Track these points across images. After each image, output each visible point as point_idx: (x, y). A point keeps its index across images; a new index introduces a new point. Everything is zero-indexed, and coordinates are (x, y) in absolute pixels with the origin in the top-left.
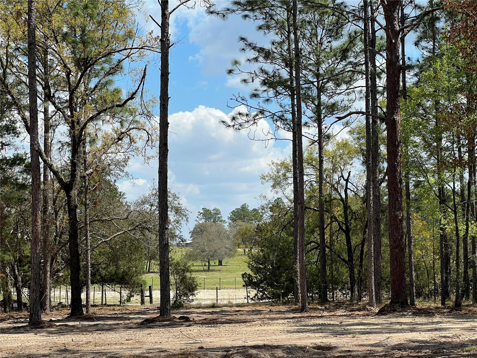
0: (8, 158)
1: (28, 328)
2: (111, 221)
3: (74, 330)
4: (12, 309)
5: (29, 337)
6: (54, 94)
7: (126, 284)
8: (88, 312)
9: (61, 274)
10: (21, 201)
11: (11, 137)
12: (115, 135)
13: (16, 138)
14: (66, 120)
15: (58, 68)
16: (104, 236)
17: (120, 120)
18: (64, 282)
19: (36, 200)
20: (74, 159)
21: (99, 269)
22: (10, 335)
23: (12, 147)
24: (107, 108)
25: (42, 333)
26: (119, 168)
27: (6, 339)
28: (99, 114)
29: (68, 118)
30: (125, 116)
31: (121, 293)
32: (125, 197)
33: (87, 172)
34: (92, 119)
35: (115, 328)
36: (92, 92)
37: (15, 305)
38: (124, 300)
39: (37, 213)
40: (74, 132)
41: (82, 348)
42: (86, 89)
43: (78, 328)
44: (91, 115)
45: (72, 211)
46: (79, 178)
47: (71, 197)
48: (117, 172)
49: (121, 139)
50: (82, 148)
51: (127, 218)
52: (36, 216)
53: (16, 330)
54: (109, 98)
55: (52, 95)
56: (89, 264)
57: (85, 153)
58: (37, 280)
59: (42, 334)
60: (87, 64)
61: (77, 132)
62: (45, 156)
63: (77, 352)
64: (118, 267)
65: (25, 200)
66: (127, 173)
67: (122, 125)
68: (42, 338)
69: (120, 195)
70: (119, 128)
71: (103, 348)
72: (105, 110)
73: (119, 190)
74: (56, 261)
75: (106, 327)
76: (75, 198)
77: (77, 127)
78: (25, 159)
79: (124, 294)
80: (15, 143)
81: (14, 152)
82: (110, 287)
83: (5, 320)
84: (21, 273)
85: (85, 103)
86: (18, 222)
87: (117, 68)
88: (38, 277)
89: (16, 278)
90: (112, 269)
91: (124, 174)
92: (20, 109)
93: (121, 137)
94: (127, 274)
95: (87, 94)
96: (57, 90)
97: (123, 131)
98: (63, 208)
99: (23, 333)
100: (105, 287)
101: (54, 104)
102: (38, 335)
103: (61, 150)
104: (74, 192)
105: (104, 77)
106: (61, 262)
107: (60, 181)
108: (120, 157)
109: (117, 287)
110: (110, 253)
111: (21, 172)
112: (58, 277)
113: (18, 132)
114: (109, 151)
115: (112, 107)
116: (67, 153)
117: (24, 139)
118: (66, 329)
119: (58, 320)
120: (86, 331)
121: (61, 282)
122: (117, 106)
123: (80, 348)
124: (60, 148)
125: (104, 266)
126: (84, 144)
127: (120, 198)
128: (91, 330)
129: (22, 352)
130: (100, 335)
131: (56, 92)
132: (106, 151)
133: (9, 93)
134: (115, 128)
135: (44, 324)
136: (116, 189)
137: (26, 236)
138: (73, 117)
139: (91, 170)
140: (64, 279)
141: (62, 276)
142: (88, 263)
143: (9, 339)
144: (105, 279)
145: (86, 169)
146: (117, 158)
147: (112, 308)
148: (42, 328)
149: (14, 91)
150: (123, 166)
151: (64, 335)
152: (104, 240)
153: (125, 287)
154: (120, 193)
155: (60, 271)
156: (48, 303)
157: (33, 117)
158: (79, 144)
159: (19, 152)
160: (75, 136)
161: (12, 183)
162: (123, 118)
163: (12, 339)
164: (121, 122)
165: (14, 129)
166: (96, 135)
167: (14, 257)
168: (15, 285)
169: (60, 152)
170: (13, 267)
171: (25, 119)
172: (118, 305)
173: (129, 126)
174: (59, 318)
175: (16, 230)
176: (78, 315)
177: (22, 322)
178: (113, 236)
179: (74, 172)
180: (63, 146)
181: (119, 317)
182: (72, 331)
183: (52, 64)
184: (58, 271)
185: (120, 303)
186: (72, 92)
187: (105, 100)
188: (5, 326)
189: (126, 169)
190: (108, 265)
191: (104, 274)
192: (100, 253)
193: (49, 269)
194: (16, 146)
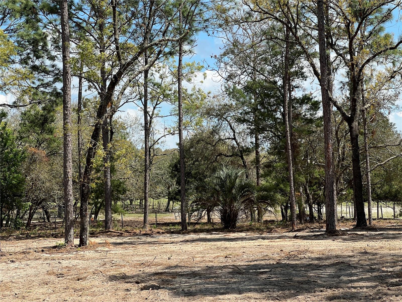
0: (298, 98)
1: (326, 236)
2: (385, 147)
3: (364, 238)
4: (306, 221)
5: (329, 243)
6: (335, 43)
7: (398, 201)
8: (370, 224)
9: (344, 193)
10: (310, 132)
11: (300, 81)
12: (388, 74)
13: (304, 81)
14: (346, 63)
15: (338, 20)
16: (379, 160)
17: (392, 61)
18: (346, 199)
19: (328, 131)
20: (354, 96)
21: (375, 188)
22: (313, 241)
23: (300, 89)
24: (381, 51)
25: (338, 239)
26: (391, 102)
27: (311, 244)
28: (374, 57)
29: (348, 62)
30: (397, 56)
31: (394, 209)
32: (395, 126)
33: (366, 107)
34: (368, 61)
35: (399, 237)
36: (367, 38)
37: (308, 218)
38: (397, 215)
39: (329, 141)
40: (354, 73)
41: (379, 252)
42: (363, 36)
43: (367, 237)
44: (368, 58)
45: (354, 140)
46: (359, 112)
47: (353, 128)
48: (389, 105)
49: (394, 77)
50: (360, 87)
51: (399, 145)
52: (328, 144)
53: (317, 237)
54: (383, 43)
55: (334, 43)
56: (370, 184)
57: (363, 90)
58: (331, 197)
59: (338, 241)
60: (364, 14)
61: (356, 74)
62: (330, 94)
63: (376, 254)
64: (391, 187)
65: (313, 132)
66: (397, 106)
67: (394, 65)
68: (340, 244)
69: (391, 125)
70: (391, 68)
71: (397, 251)
72: (380, 53)
73: (390, 121)
74: (340, 182)
75: (391, 236)
76: (356, 129)
77: (356, 69)
78: (312, 98)
79: (397, 210)
80: (303, 86)
81: (302, 93)
82: (385, 204)
83: (303, 230)
84: (312, 192)
85: (362, 48)
86: (308, 150)
87: (388, 16)
88: (331, 194)
89: (308, 196)
90: (386, 188)
91: (395, 107)
92: (309, 57)
93: (394, 75)
94: (399, 192)
95: (363, 40)
96: (338, 39)
97: (395, 70)
98: (344, 137)
99: (322, 239)
100: (380, 204)
101: (336, 50)
102: (335, 241)
103: (342, 89)
104: (355, 124)
105: (378, 24)
106: (344, 183)
107: (343, 115)
108: (391, 92)
109: (391, 204)
110: (384, 175)
111: (309, 109)
112: (342, 195)
113: (306, 76)
114: (383, 88)
115: (386, 50)
116: (347, 91)
117: (313, 82)
118: (357, 237)
119: (346, 230)
120: (374, 239)
121: (343, 200)
122: (391, 49)
123: (377, 252)
124: (341, 87)
125: (379, 186)
126: (362, 83)
127: (391, 128)
128: (378, 238)
129: (330, 254)
130: (388, 242)
131: (336, 40)
132: (381, 88)
133: (300, 44)
134: (388, 68)
135: (339, 232)
136: (388, 120)
137: (314, 162)
138: (353, 61)
139: (369, 105)
140: (346, 197)
141: (345, 194)
142: (368, 183)
143: (313, 244)
144: (380, 197)
145: (364, 104)
146: (389, 94)
147: (388, 221)
148: (337, 235)
149: (303, 42)
150: (395, 100)
151: (357, 241)
152: (379, 164)
153: (397, 204)
154: (391, 123)
155: (343, 190)
156: (336, 216)
157: (323, 63)
158: (358, 83)
159: (307, 93)
160: (354, 77)
161: (302, 119)
162: (395, 59)
163: (316, 244)
164: (393, 63)
165: (302, 74)
166: (372, 74)
167: (306, 179)
168: (307, 202)
169: (342, 90)
170: (305, 187)
171: (313, 64)
172: (392, 219)
173: (400, 66)
174: (347, 229)
175: (306, 156)
176: (363, 226)
177: (318, 232)
178: (387, 160)
179: (355, 107)
180: (344, 85)
181: (398, 229)
182: (363, 239)
183: (332, 17)
184: (342, 190)
185: (394, 218)
186: (351, 40)
187: (380, 45)
188: (304, 234)
189: (396, 103)
190: (383, 186)
191: (379, 193)
192: (375, 174)
193: (335, 188)
194: (304, 88)
